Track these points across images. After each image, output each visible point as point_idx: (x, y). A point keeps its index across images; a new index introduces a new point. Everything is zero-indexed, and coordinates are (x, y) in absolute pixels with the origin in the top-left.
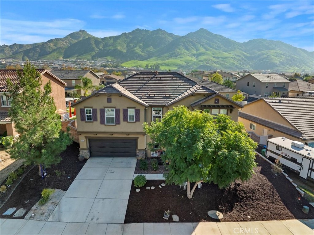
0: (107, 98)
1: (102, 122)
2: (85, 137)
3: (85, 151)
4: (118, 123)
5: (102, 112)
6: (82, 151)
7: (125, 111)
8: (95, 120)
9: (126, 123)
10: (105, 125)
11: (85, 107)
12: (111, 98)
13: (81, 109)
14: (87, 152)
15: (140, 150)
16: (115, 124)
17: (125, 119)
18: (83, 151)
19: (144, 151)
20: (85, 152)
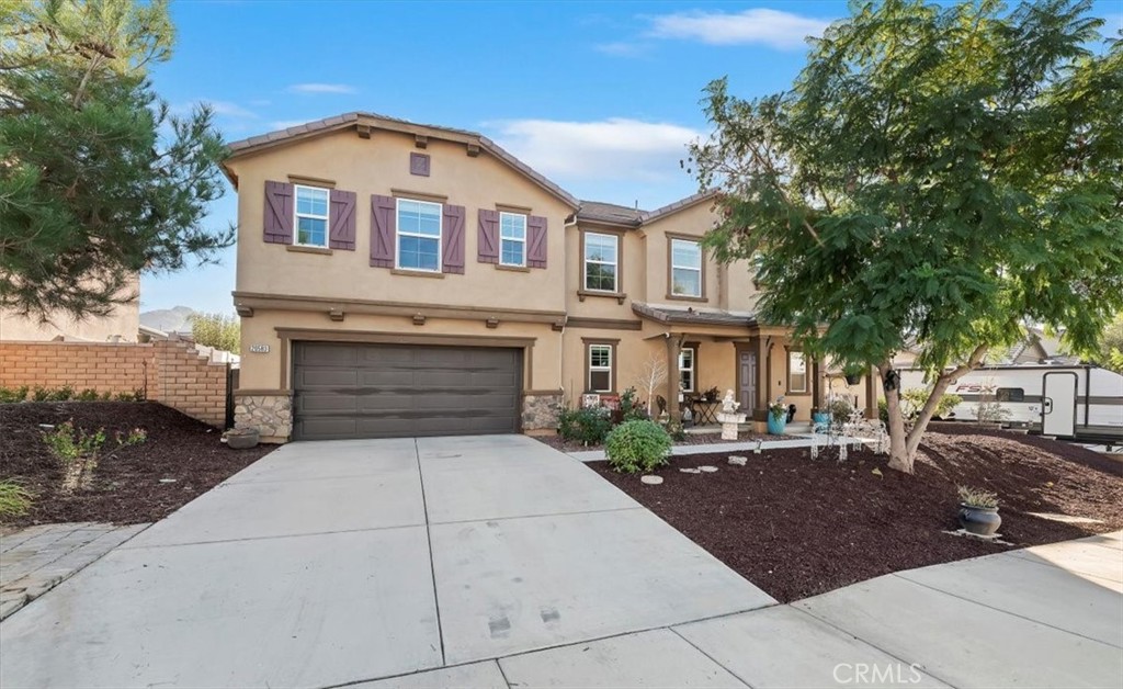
0: (412, 154)
1: (380, 259)
2: (276, 329)
3: (269, 402)
4: (455, 266)
5: (383, 210)
6: (248, 400)
7: (488, 222)
8: (344, 242)
9: (488, 268)
10: (395, 273)
11: (295, 179)
12: (427, 158)
13: (269, 185)
14: (279, 406)
15: (538, 394)
16: (439, 271)
17: (487, 255)
18: (258, 400)
19: (555, 398)
20: (270, 410)
